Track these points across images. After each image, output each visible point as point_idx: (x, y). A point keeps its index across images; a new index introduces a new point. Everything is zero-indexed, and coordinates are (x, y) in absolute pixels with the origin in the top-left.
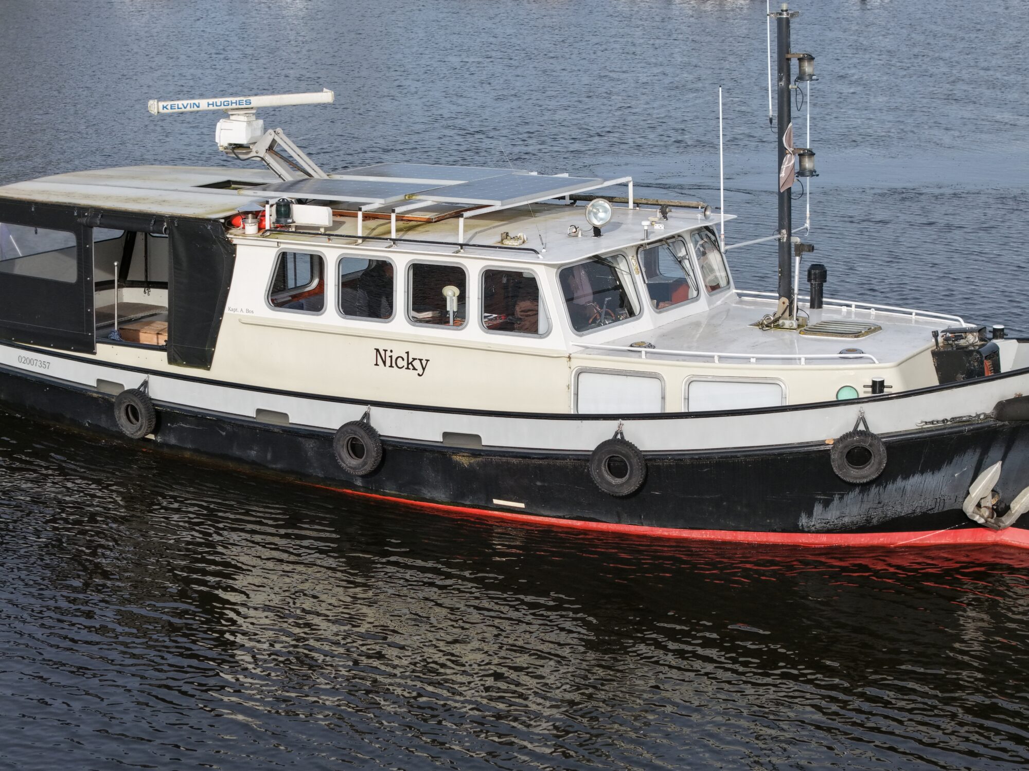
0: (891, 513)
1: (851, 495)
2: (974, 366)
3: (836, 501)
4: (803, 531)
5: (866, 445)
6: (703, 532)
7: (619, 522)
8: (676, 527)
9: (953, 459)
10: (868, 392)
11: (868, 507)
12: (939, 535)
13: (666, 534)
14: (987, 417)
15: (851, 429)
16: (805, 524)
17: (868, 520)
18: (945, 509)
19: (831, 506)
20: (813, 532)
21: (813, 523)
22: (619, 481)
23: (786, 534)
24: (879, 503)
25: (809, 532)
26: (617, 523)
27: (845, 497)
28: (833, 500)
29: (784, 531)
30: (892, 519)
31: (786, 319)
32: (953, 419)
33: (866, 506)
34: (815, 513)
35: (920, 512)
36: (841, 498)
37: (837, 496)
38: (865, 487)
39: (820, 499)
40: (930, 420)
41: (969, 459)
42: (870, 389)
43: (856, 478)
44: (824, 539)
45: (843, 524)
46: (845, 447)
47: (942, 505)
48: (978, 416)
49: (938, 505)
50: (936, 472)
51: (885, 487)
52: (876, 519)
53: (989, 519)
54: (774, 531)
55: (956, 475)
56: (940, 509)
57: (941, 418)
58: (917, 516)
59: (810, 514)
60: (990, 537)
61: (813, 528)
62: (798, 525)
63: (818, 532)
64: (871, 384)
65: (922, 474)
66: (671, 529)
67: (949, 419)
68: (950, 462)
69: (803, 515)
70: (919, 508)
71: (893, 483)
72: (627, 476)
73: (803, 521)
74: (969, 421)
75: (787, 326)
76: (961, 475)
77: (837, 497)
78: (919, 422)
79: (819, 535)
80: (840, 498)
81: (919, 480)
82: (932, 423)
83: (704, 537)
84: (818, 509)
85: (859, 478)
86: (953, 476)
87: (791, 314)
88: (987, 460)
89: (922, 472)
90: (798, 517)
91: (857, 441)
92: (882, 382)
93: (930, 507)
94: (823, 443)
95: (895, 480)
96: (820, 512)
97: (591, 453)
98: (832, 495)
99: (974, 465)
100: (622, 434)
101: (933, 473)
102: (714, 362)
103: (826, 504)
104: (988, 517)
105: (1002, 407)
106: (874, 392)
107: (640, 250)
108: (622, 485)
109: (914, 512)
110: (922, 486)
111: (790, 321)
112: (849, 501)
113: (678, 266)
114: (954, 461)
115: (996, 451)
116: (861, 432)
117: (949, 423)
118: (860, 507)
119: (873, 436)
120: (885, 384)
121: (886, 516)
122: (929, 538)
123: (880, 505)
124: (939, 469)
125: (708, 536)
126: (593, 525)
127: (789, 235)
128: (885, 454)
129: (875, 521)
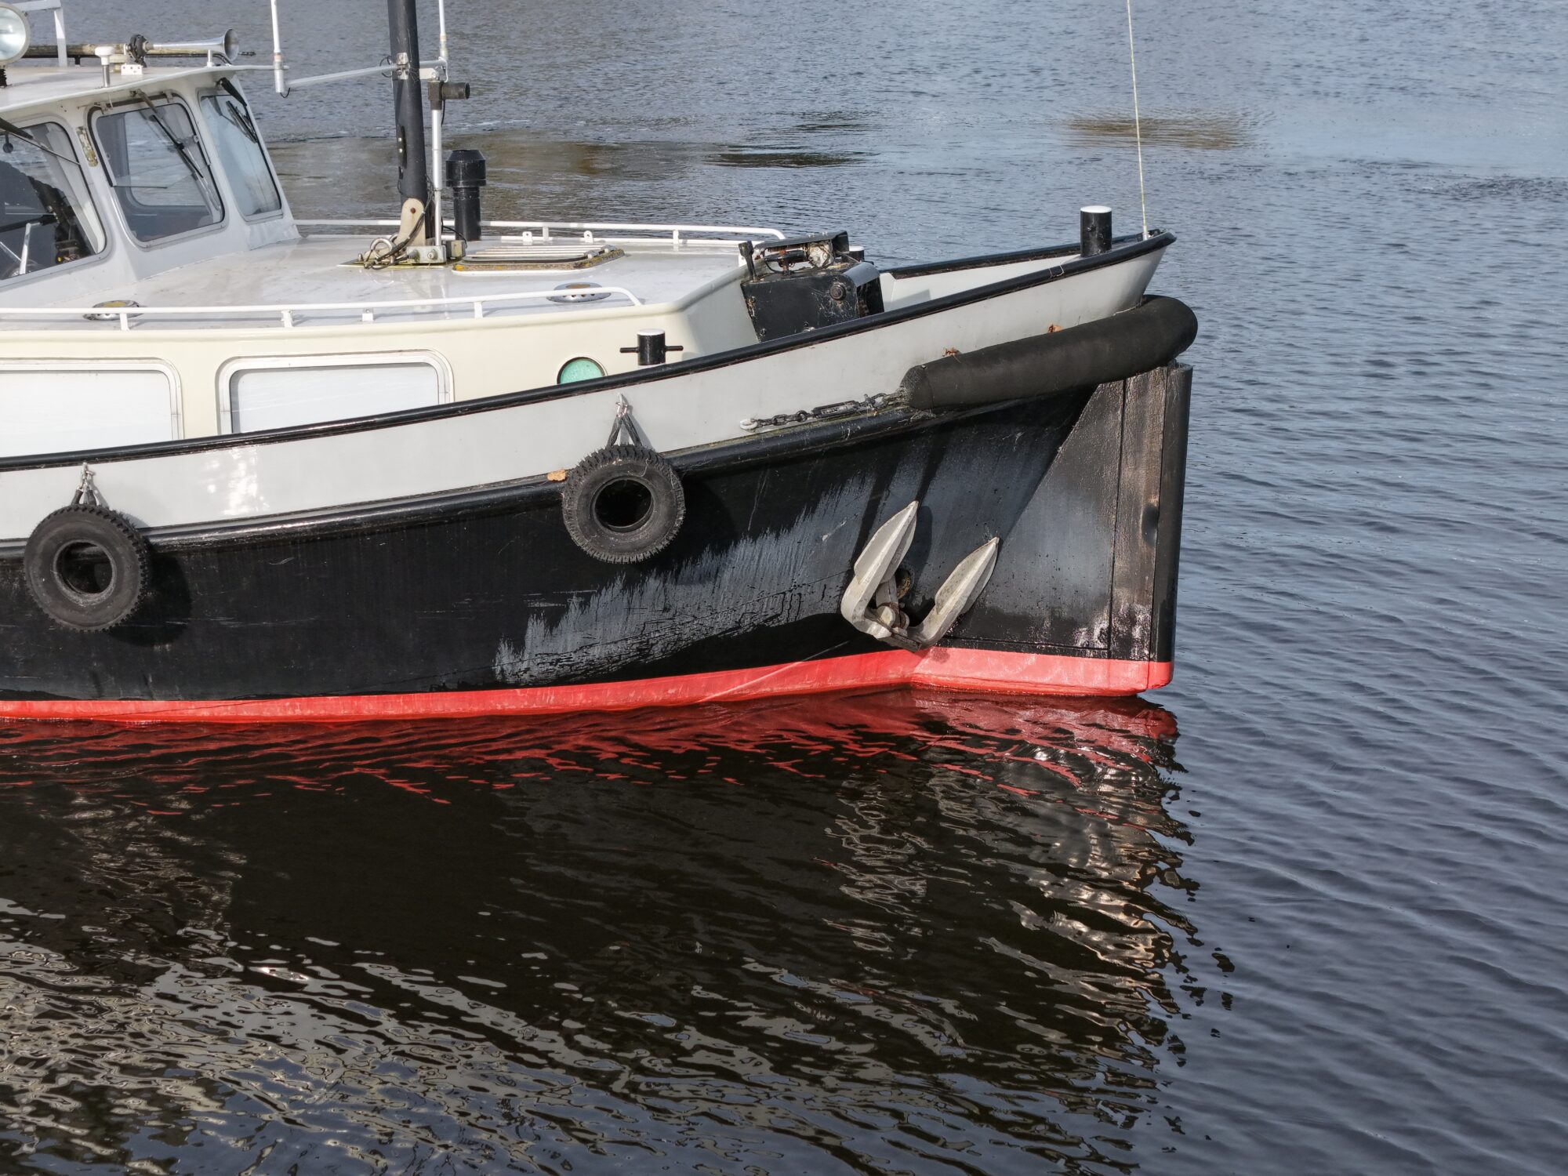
0: (690, 632)
1: (606, 596)
2: (836, 310)
3: (574, 611)
4: (503, 685)
5: (640, 477)
6: (287, 703)
7: (99, 696)
8: (224, 696)
9: (818, 500)
10: (631, 363)
11: (643, 619)
12: (790, 673)
13: (205, 713)
14: (891, 401)
15: (602, 444)
16: (508, 668)
17: (643, 651)
18: (803, 616)
19: (563, 623)
20: (527, 686)
21: (525, 666)
22: (94, 598)
23: (467, 695)
24: (666, 610)
25: (516, 685)
26: (93, 698)
27: (594, 601)
28: (567, 609)
29: (464, 687)
30: (694, 643)
31: (421, 245)
32: (818, 411)
33: (637, 619)
34: (528, 643)
35: (752, 624)
36: (585, 604)
37: (575, 599)
38: (636, 574)
39: (540, 609)
40: (770, 416)
41: (853, 499)
42: (635, 356)
43: (622, 552)
44: (550, 699)
45: (590, 663)
46: (594, 483)
47: (795, 606)
48: (872, 401)
49: (787, 606)
50: (783, 535)
51: (678, 572)
52: (660, 646)
53: (896, 630)
54: (443, 689)
55: (825, 538)
56: (793, 615)
57: (792, 411)
58: (746, 634)
59: (518, 646)
60: (894, 669)
61: (526, 676)
62: (493, 672)
63: (536, 683)
64: (635, 344)
65: (755, 540)
66: (217, 703)
67: (809, 411)
68: (812, 507)
69: (504, 649)
70: (748, 617)
71: (694, 563)
72: (111, 586)
73: (505, 660)
74: (855, 410)
75: (424, 258)
76: (836, 537)
77: (575, 602)
78: (747, 420)
79: (539, 691)
80: (581, 605)
81: (749, 553)
82: (775, 421)
83: (290, 713)
84: (535, 630)
85: (629, 552)
86: (818, 539)
87: (430, 234)
88: (887, 503)
89: (755, 535)
90: (493, 652)
91: (618, 468)
92: (661, 338)
93: (770, 614)
94: (542, 480)
95: (697, 556)
96: (539, 639)
97: (24, 544)
98: (565, 599)
99: (861, 513)
100: (90, 493)
101: (777, 536)
102: (282, 325)
103: (553, 620)
104: (894, 626)
105: (919, 376)
106: (642, 361)
107: (96, 115)
108: (102, 605)
109: (738, 625)
110: (754, 566)
111: (430, 248)
112: (600, 611)
113: (176, 157)
114: (821, 507)
115: (903, 483)
116: (625, 450)
117: (810, 419)
118: (625, 623)
119: (652, 455)
120: (668, 343)
121: (679, 640)
122: (770, 682)
123: (667, 615)
124: (790, 526)
125: (298, 712)
126: (42, 707)
127: (415, 65)
128: (681, 496)
129: (657, 651)
